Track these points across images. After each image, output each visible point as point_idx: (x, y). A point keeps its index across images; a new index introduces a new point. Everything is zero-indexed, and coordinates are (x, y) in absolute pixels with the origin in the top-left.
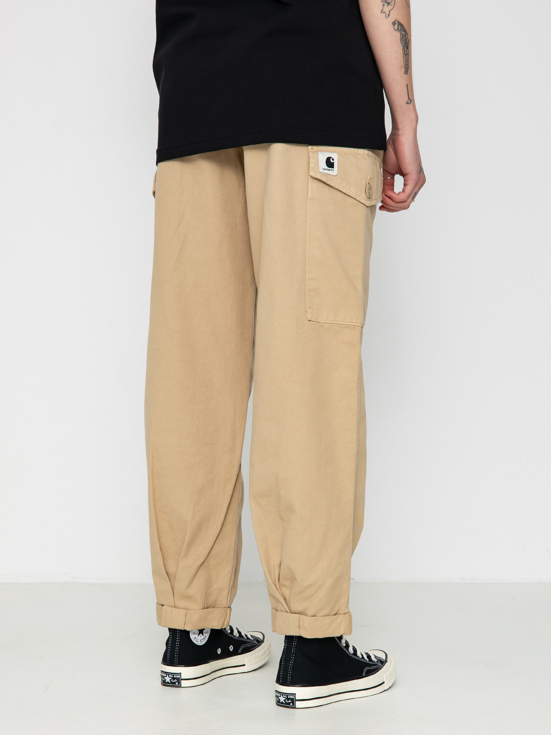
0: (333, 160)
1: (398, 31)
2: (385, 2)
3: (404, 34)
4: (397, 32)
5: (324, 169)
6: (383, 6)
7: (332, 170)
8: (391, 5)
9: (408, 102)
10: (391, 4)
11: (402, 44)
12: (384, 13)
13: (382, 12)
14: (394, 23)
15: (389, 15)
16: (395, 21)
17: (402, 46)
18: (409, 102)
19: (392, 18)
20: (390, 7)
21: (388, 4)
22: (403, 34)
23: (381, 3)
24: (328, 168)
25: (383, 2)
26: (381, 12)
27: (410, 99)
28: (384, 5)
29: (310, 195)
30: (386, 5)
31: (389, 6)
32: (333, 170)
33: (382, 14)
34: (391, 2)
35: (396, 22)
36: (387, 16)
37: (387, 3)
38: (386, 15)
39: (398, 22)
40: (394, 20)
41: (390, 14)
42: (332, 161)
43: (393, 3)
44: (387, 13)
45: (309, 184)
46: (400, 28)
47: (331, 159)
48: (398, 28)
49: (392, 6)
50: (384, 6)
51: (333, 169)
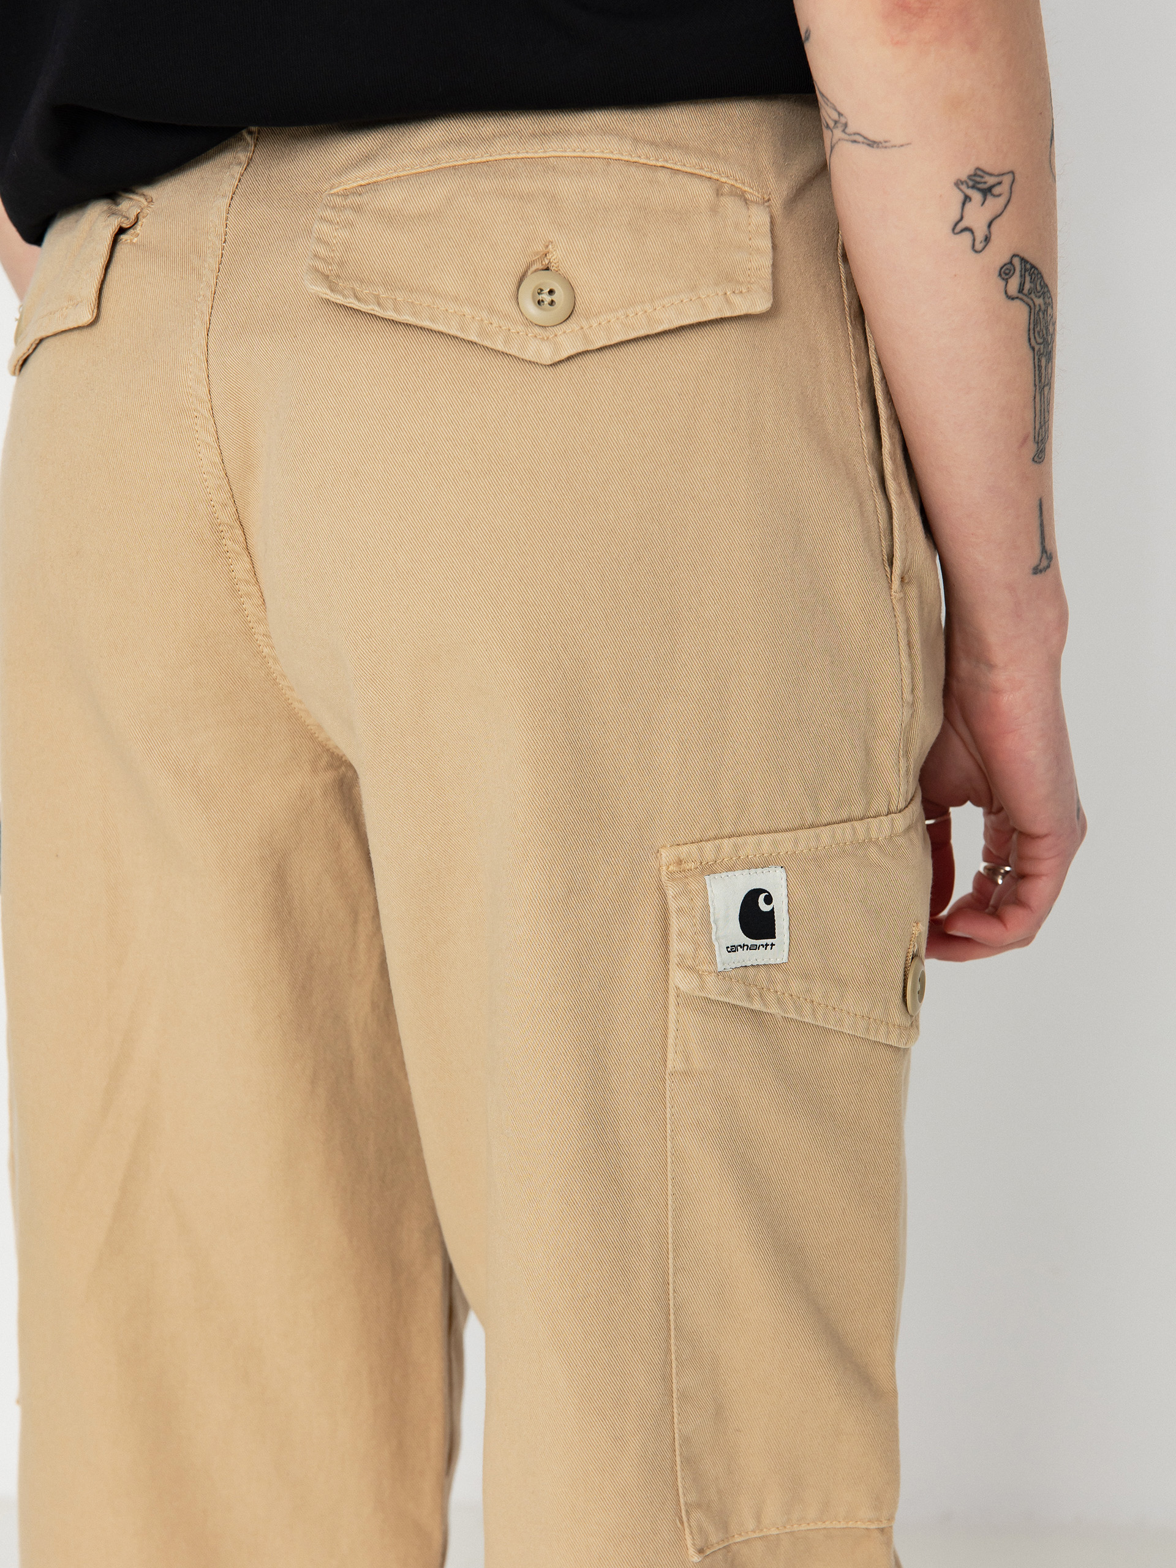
0: (769, 900)
1: (1021, 299)
2: (973, 187)
3: (1043, 307)
4: (1018, 303)
5: (733, 949)
6: (964, 204)
7: (767, 945)
8: (999, 195)
9: (1038, 566)
10: (996, 191)
11: (1033, 349)
12: (967, 236)
13: (959, 228)
14: (1005, 272)
15: (987, 239)
16: (1011, 263)
17: (1031, 355)
18: (1045, 563)
19: (998, 253)
20: (994, 205)
21: (987, 192)
22: (1037, 309)
23: (957, 191)
24: (750, 942)
25: (964, 187)
26: (953, 229)
27: (1046, 552)
28: (967, 199)
29: (674, 1061)
30: (976, 196)
31: (990, 198)
32: (769, 947)
33: (957, 236)
34: (1000, 183)
35: (1016, 261)
36: (979, 246)
37: (979, 190)
38: (974, 240)
39: (1023, 260)
40: (1006, 259)
41: (993, 238)
42: (764, 907)
43: (1003, 189)
44: (980, 235)
45: (672, 1016)
46: (1027, 286)
47: (762, 897)
48: (1021, 291)
49: (1002, 201)
50: (968, 206)
51: (769, 941)
